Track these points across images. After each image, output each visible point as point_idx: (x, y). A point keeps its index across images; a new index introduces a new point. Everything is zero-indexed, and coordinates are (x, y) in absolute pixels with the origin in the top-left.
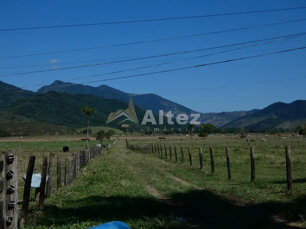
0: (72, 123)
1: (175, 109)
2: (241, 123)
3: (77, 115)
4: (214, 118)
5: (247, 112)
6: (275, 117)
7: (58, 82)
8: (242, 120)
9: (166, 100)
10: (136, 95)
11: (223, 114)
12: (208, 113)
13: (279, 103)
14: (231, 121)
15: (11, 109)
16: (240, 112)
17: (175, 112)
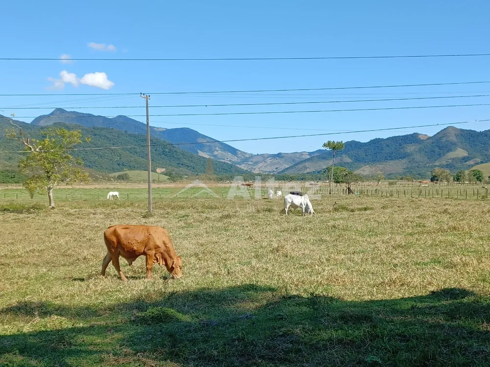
0: (89, 166)
1: (217, 149)
2: (306, 168)
3: (95, 155)
4: (269, 161)
5: (310, 154)
6: (347, 160)
7: (60, 111)
8: (307, 164)
9: (204, 137)
10: (165, 130)
11: (279, 155)
12: (259, 154)
13: (353, 142)
14: (291, 165)
15: (5, 146)
16: (301, 154)
17: (217, 153)
